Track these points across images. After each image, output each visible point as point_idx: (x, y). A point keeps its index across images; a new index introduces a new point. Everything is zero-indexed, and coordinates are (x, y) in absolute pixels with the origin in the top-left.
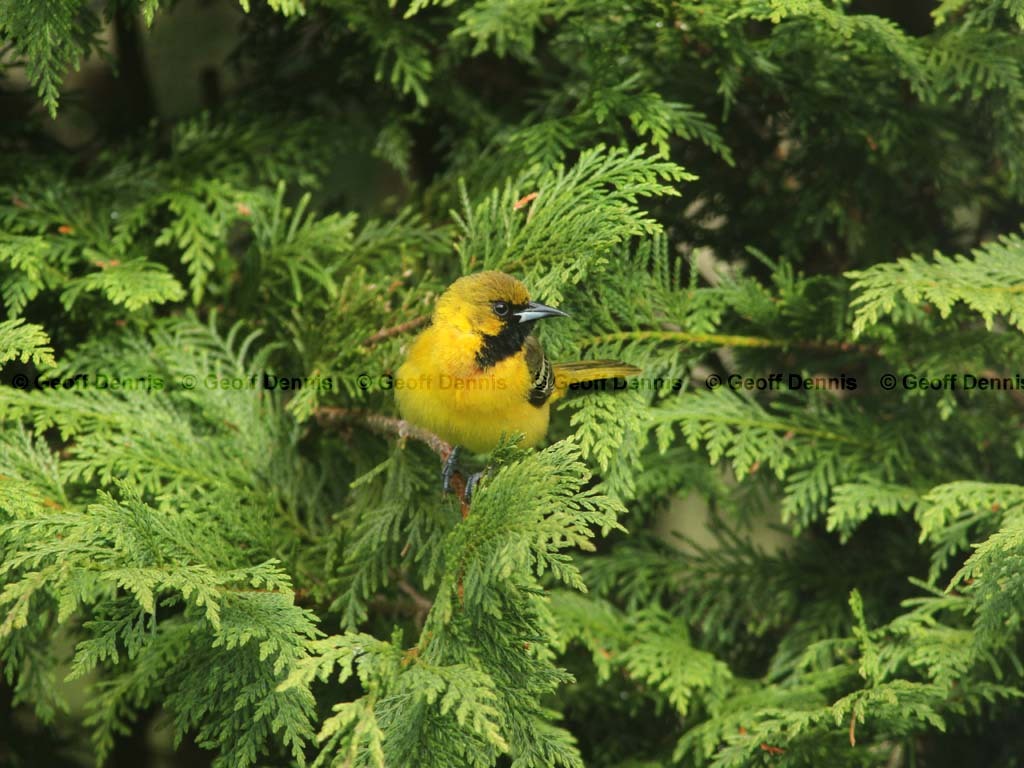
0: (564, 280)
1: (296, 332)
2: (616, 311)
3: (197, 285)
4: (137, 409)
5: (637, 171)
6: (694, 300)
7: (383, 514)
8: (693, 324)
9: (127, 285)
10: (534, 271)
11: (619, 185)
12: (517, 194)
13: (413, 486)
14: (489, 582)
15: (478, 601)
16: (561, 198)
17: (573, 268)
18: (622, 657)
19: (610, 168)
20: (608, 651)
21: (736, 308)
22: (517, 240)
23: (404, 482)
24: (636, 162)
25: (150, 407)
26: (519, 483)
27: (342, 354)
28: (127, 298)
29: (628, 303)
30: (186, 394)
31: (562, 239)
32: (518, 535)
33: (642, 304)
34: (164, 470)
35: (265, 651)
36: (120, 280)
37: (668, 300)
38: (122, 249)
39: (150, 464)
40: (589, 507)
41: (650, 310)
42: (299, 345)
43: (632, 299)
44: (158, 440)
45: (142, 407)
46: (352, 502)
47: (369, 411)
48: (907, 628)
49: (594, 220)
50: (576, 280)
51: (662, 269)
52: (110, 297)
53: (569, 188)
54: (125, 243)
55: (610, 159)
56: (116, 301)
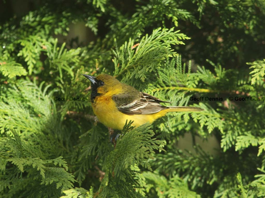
0: (147, 71)
1: (62, 87)
2: (164, 80)
3: (30, 68)
4: (12, 108)
5: (171, 36)
6: (189, 76)
7: (90, 146)
8: (189, 84)
9: (9, 70)
10: (137, 69)
11: (165, 41)
12: (133, 44)
13: (99, 137)
14: (122, 170)
15: (118, 176)
16: (147, 45)
17: (150, 67)
18: (167, 193)
19: (163, 35)
20: (162, 191)
21: (203, 80)
22: (133, 58)
23: (96, 136)
24: (171, 33)
25: (17, 107)
26: (130, 138)
27: (77, 95)
28: (9, 74)
29: (169, 78)
30: (28, 103)
31: (147, 58)
32: (130, 155)
33: (173, 78)
34: (21, 128)
35: (58, 186)
36: (7, 68)
37: (181, 77)
38: (7, 58)
39: (17, 126)
40: (154, 144)
41: (175, 80)
42: (63, 92)
43: (170, 76)
44: (19, 118)
45: (14, 107)
46: (80, 142)
47: (85, 113)
48: (256, 185)
49: (157, 52)
50: (151, 71)
51: (179, 67)
52: (3, 74)
53: (149, 42)
54: (7, 56)
55: (162, 32)
56: (5, 75)
